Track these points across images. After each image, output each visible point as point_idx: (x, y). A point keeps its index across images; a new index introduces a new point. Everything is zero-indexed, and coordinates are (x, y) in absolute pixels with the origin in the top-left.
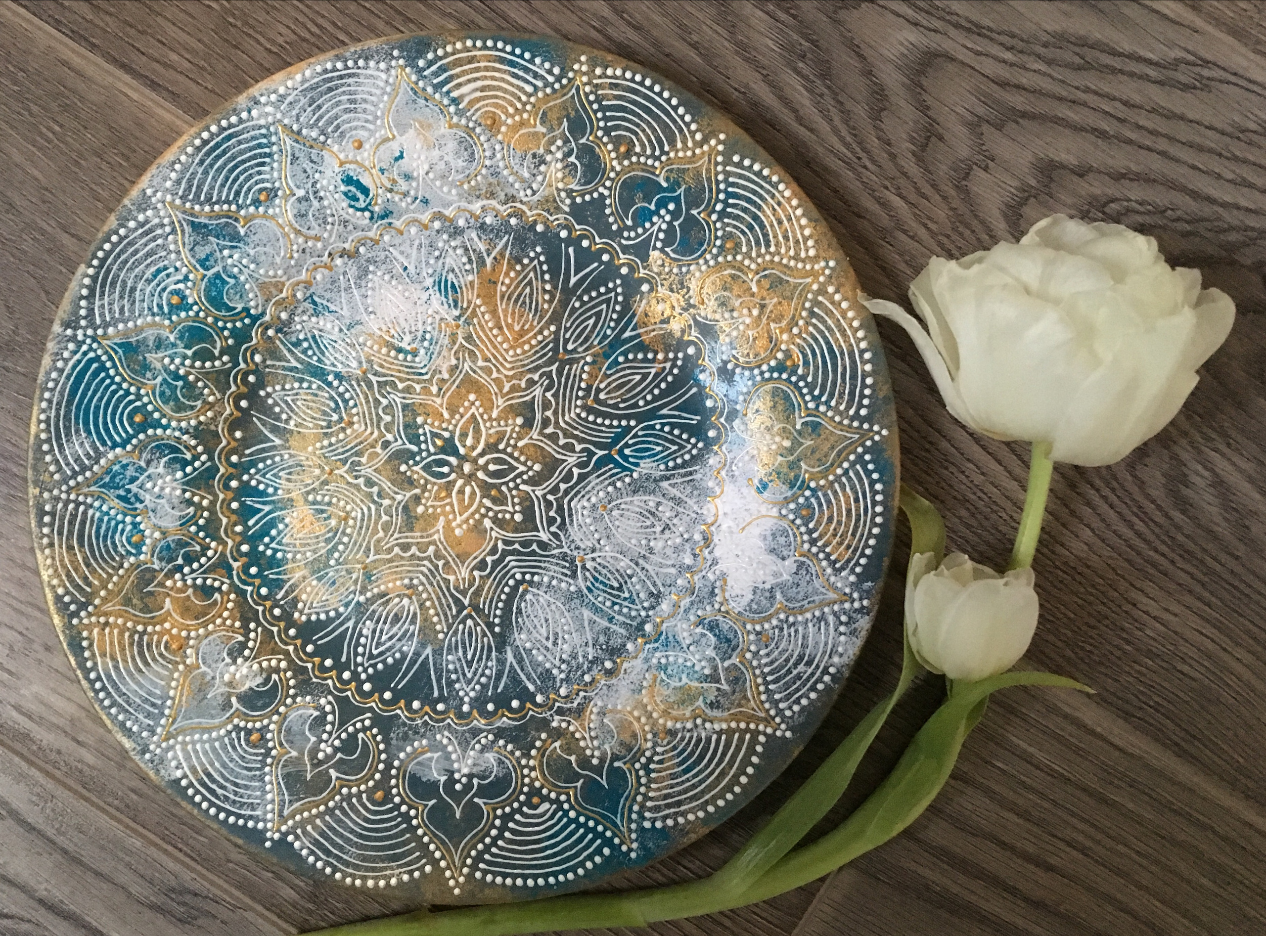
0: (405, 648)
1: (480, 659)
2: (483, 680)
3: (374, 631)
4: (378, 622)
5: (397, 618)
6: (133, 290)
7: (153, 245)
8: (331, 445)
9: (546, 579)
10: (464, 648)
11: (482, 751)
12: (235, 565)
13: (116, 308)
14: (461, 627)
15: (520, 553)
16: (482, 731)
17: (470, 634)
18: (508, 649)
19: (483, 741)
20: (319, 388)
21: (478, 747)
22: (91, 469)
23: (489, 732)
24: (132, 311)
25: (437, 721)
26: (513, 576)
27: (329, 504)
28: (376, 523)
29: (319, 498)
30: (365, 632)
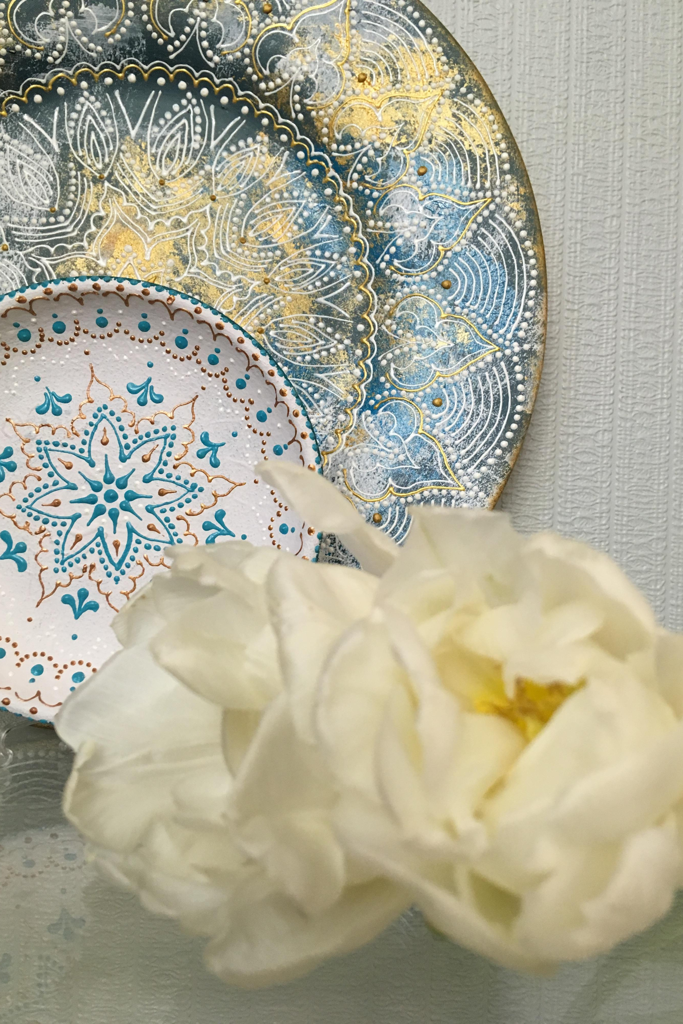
0: (156, 129)
1: (82, 135)
2: (74, 115)
3: (190, 140)
4: (188, 150)
5: (170, 156)
6: (478, 402)
7: (468, 448)
8: (271, 306)
9: (34, 221)
10: (100, 142)
11: (54, 44)
12: (332, 173)
13: (490, 382)
14: (107, 160)
15: (65, 241)
16: (60, 65)
17: (96, 155)
18: (57, 150)
19: (56, 53)
20: (295, 359)
21: (59, 46)
22: (479, 225)
23: (54, 66)
24: (475, 382)
25: (106, 66)
26: (67, 218)
27: (259, 251)
28: (210, 240)
29: (270, 254)
30: (198, 137)
